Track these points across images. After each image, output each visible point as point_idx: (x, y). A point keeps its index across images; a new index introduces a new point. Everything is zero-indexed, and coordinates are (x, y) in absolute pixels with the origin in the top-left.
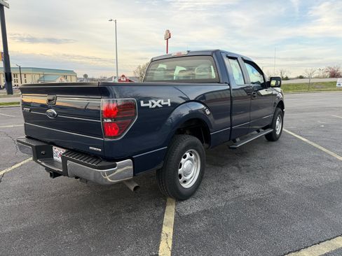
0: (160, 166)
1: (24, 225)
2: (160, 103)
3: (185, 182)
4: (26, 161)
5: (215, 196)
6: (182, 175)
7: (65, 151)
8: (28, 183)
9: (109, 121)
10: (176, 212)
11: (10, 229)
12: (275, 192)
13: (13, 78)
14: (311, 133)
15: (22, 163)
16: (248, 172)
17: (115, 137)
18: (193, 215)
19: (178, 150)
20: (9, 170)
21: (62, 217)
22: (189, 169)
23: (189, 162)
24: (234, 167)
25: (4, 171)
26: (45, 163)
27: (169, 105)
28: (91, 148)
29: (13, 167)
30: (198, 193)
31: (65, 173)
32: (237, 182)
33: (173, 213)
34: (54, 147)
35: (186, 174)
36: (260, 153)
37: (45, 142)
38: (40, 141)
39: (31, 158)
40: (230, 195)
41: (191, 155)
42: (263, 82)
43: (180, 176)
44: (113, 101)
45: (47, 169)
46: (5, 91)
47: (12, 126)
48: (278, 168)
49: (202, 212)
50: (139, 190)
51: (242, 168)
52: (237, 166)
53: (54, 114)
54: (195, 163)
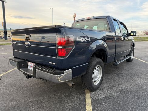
0: (84, 73)
1: (12, 103)
2: (86, 39)
3: (95, 82)
4: (13, 69)
5: (110, 89)
6: (94, 78)
7: (34, 64)
8: (14, 80)
9: (60, 47)
10: (91, 98)
11: (5, 105)
12: (140, 87)
13: (8, 33)
14: (146, 58)
15: (11, 70)
16: (122, 77)
17: (63, 57)
18: (101, 100)
19: (93, 65)
20: (5, 73)
21: (32, 99)
22: (97, 75)
23: (97, 71)
24: (115, 74)
25: (3, 74)
26: (23, 70)
27: (90, 41)
28: (49, 63)
29: (7, 72)
30: (100, 88)
31: (35, 76)
32: (119, 82)
33: (90, 98)
34: (28, 62)
35: (96, 77)
36: (126, 68)
37: (23, 60)
38: (21, 59)
39: (16, 68)
40: (117, 89)
41: (98, 68)
42: (127, 33)
43: (93, 79)
44: (63, 36)
45: (25, 74)
46: (4, 39)
47: (7, 53)
48: (137, 75)
49: (105, 98)
50: (74, 86)
51: (119, 75)
52: (116, 73)
53: (29, 45)
54: (100, 72)
